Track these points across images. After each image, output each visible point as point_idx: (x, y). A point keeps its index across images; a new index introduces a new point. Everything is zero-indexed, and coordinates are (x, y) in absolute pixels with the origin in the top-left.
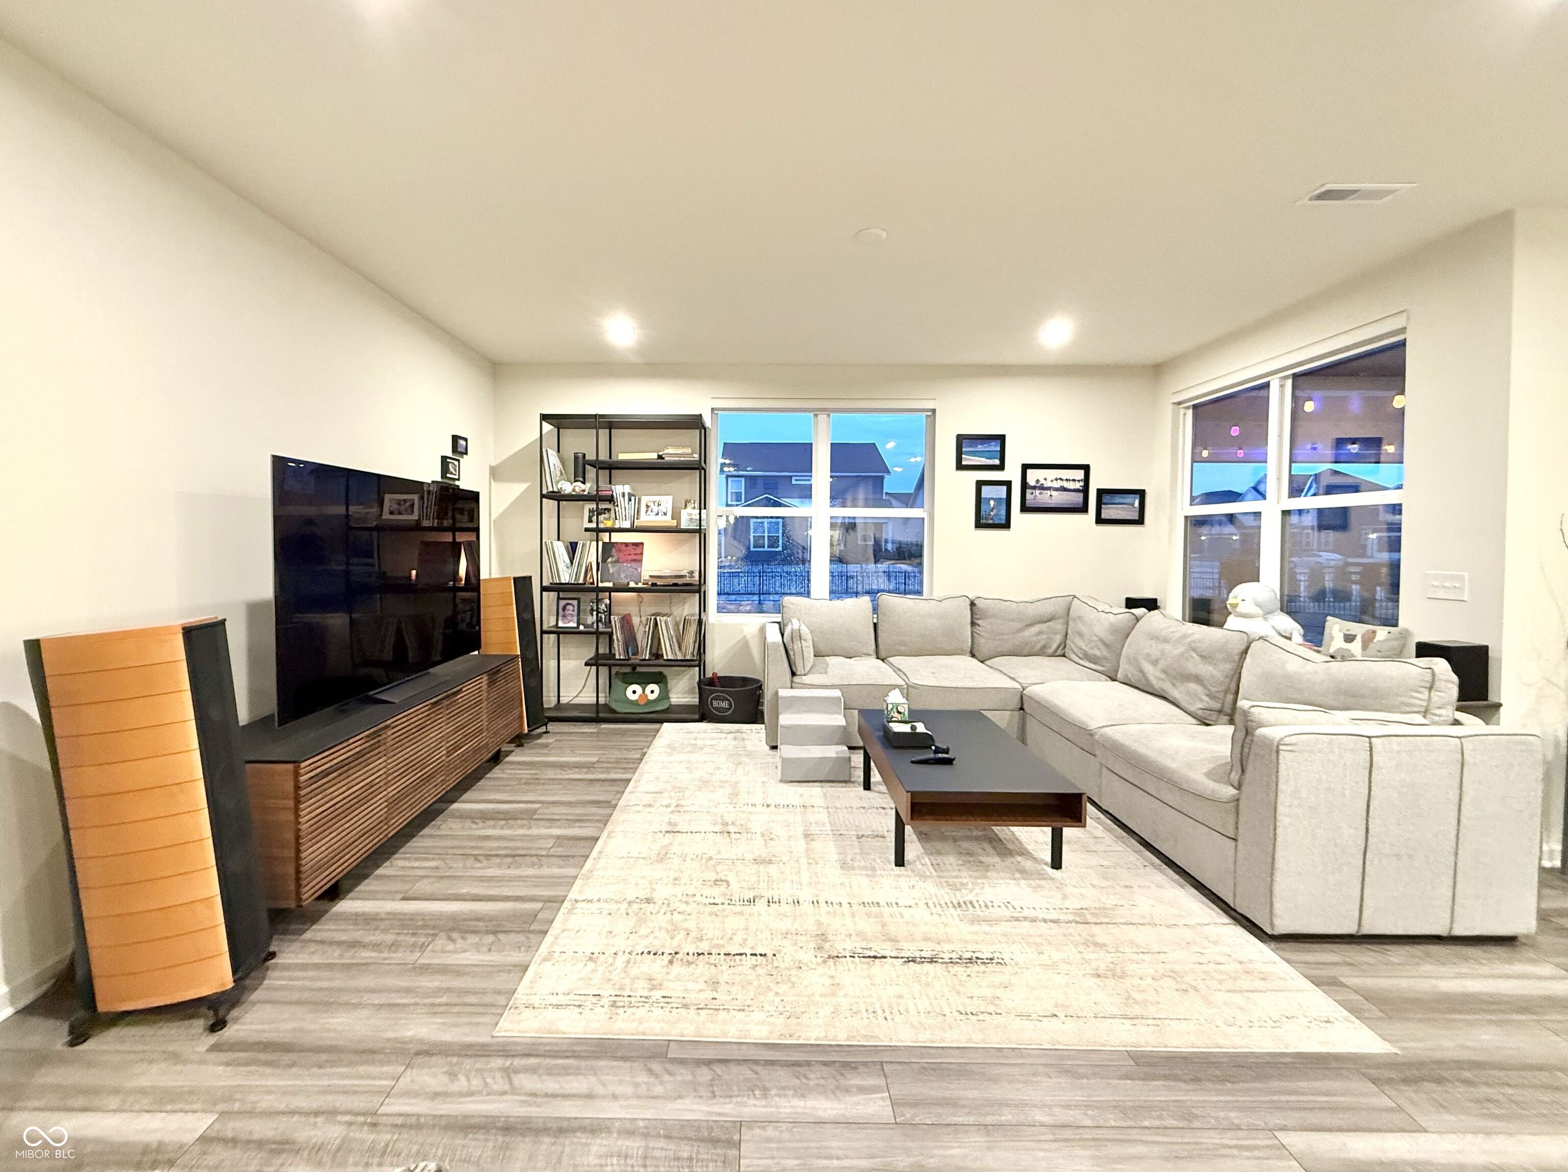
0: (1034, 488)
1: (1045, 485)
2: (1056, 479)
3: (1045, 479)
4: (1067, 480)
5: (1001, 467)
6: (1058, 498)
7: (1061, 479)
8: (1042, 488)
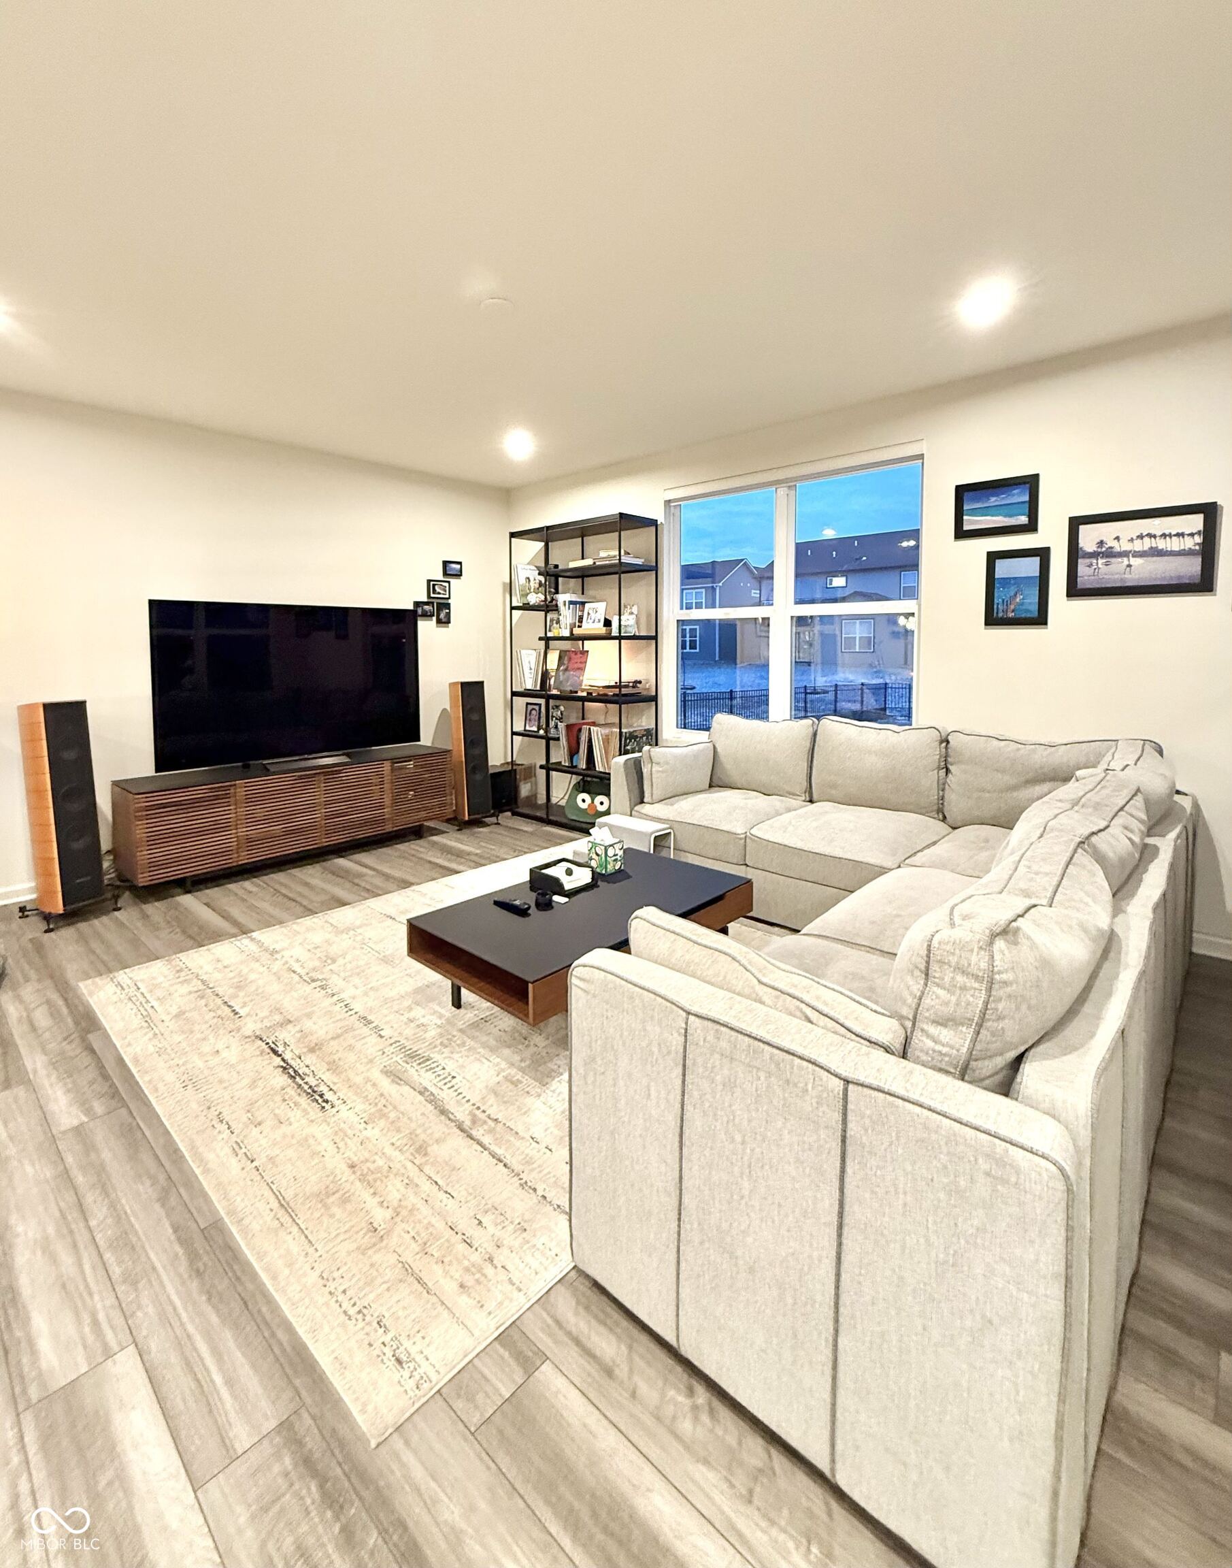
0: (1095, 555)
1: (1117, 549)
2: (1141, 537)
3: (1117, 538)
4: (1164, 536)
5: (1032, 527)
6: (1142, 570)
7: (1150, 536)
8: (1110, 554)
